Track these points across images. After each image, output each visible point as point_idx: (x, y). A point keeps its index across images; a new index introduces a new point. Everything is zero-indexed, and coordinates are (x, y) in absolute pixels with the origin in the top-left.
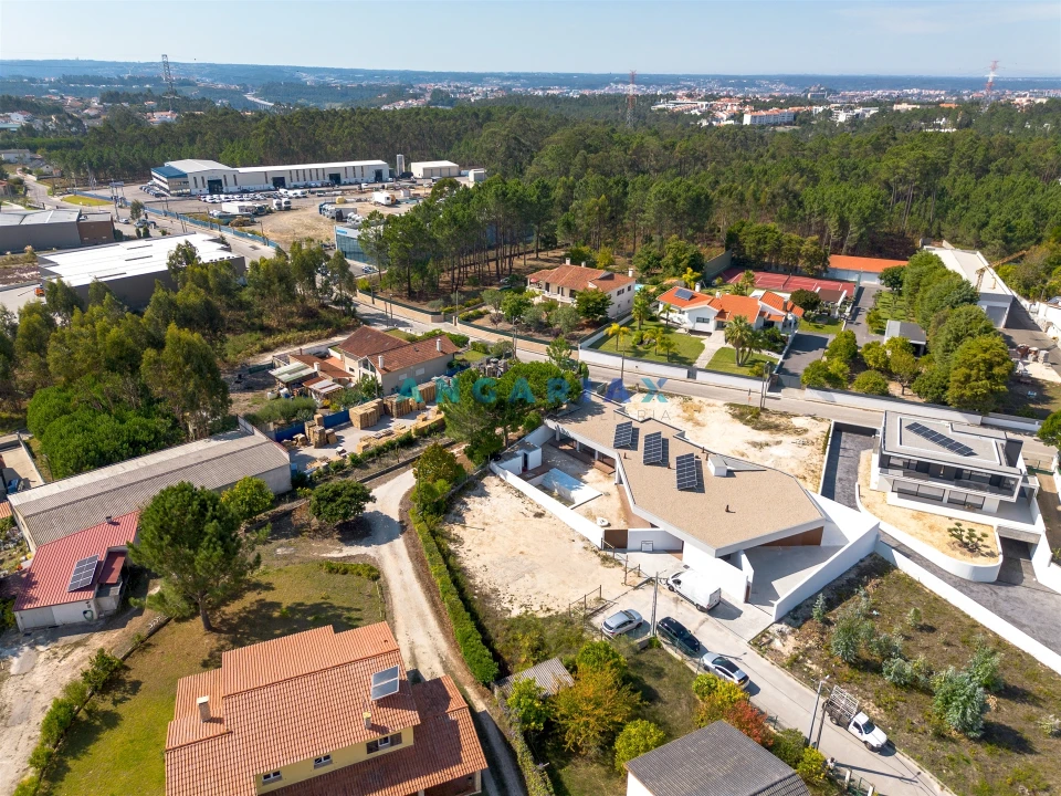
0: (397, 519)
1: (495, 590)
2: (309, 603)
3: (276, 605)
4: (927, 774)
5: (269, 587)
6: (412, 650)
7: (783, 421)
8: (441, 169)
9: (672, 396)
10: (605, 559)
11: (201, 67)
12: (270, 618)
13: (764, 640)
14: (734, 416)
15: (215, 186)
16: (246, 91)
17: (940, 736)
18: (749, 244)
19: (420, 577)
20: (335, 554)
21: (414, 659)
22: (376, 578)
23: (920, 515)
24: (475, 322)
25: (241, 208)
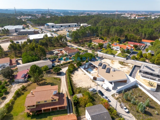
0: (65, 73)
1: (76, 84)
3: (46, 82)
4: (134, 117)
5: (46, 80)
6: (62, 90)
7: (127, 64)
8: (85, 25)
9: (110, 59)
10: (93, 81)
11: (55, 10)
12: (45, 84)
13: (114, 95)
14: (119, 63)
15: (53, 27)
16: (61, 13)
17: (137, 112)
18: (129, 37)
19: (66, 81)
20: (56, 77)
21: (62, 91)
22: (60, 80)
23: (145, 80)
24: (84, 47)
25: (56, 30)
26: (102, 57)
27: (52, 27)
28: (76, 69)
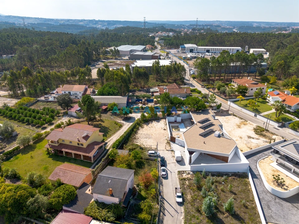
0: (136, 119)
1: (138, 138)
2: (106, 127)
4: (183, 214)
5: (103, 122)
7: (270, 135)
8: (259, 51)
9: (242, 119)
10: (168, 142)
11: (226, 22)
12: (98, 126)
13: (183, 172)
14: (254, 129)
15: (191, 51)
17: (199, 211)
20: (119, 121)
21: (110, 141)
22: (120, 127)
24: (209, 89)
25: (191, 56)
26: (228, 111)
27: (189, 52)
28: (158, 119)
